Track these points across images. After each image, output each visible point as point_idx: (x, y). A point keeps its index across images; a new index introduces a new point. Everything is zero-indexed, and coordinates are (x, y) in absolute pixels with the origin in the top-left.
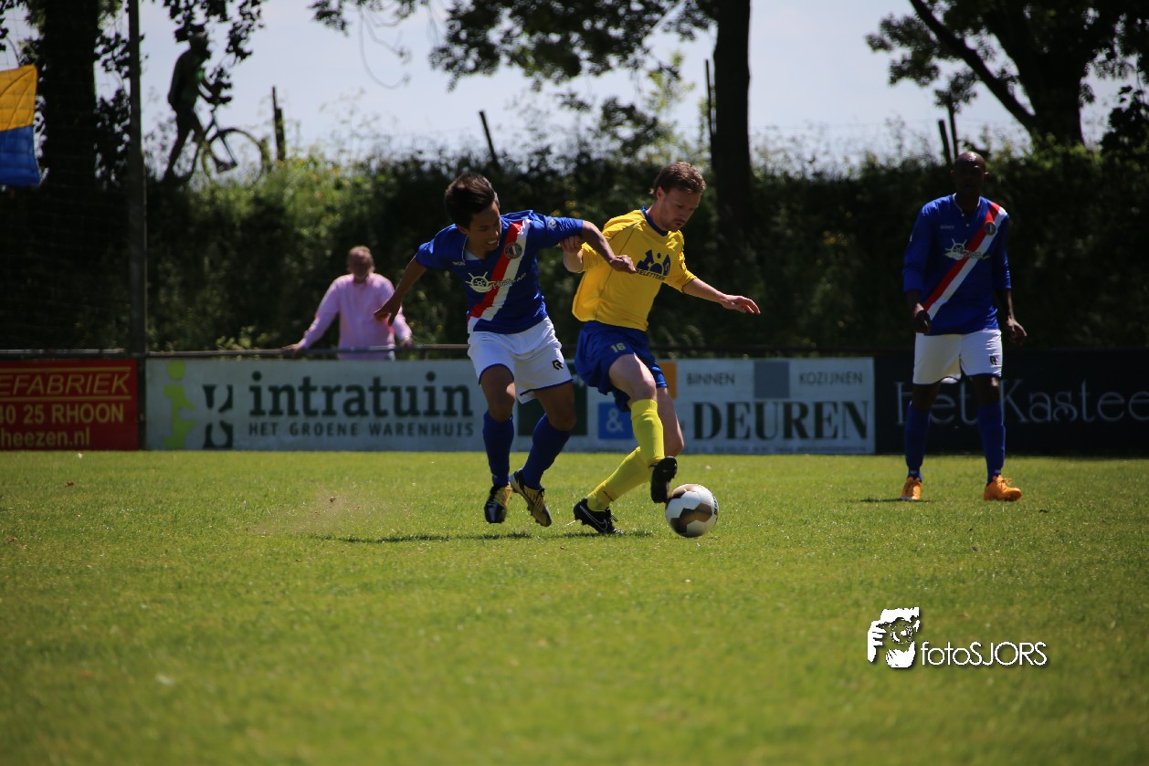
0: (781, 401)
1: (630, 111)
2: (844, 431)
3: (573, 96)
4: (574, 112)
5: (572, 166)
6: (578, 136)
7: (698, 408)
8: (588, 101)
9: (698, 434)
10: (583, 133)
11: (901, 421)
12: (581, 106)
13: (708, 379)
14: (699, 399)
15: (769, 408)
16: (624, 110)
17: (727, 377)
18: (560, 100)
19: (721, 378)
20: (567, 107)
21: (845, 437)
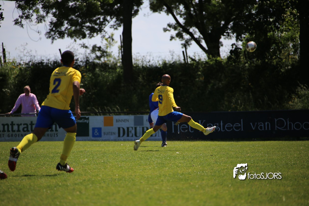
0: (141, 126)
1: (100, 48)
2: (158, 135)
3: (84, 44)
4: (85, 48)
5: (84, 63)
6: (86, 56)
7: (119, 129)
8: (88, 46)
9: (119, 136)
10: (87, 55)
11: (173, 132)
12: (86, 47)
13: (122, 121)
14: (119, 126)
15: (138, 128)
16: (98, 48)
17: (127, 120)
18: (80, 46)
19: (125, 120)
20: (82, 48)
21: (158, 136)
